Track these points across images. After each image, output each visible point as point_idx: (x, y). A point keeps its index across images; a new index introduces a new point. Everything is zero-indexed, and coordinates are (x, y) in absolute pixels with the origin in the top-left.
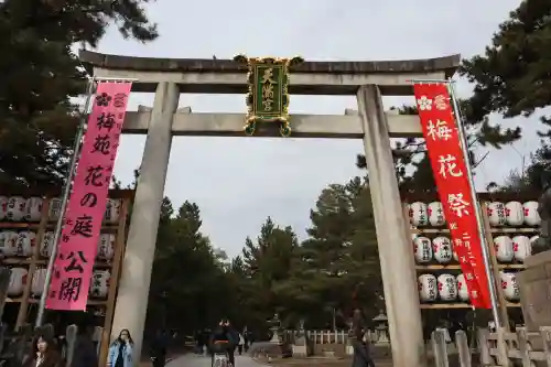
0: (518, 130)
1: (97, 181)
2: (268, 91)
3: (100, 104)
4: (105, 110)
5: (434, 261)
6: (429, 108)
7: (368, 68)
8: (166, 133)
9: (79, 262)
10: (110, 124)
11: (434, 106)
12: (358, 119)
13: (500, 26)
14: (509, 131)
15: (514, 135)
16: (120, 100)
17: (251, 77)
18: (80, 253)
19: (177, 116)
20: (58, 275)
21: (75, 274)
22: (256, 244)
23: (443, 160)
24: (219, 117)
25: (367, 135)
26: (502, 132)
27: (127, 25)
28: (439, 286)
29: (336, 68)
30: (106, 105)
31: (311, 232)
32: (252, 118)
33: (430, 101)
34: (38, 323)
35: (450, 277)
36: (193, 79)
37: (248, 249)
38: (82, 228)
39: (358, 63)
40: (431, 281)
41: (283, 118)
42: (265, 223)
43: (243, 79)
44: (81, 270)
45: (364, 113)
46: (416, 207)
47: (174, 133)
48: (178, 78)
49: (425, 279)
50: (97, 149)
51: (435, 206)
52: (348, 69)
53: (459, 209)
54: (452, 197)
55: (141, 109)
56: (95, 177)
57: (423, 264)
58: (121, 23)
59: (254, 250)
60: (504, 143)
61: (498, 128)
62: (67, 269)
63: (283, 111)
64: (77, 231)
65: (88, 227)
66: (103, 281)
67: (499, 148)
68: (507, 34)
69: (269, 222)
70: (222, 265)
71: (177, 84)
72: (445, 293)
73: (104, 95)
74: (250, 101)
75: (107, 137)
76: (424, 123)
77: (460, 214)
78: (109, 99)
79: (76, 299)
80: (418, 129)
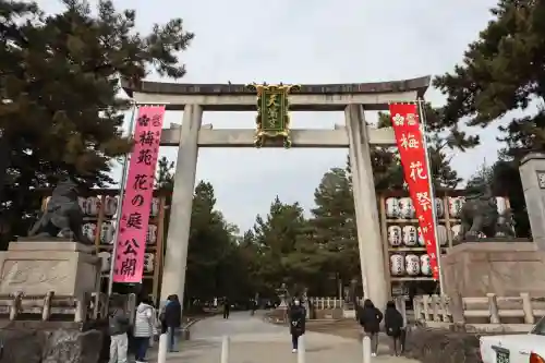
0: (478, 138)
1: (143, 186)
2: (273, 113)
3: (141, 124)
4: (146, 129)
5: (403, 244)
6: (402, 124)
7: (354, 90)
8: (193, 146)
9: (134, 247)
10: (150, 141)
11: (406, 122)
12: (345, 133)
13: (470, 45)
14: (471, 137)
15: (475, 142)
16: (157, 120)
17: (259, 101)
18: (134, 240)
19: (201, 132)
20: (118, 257)
21: (131, 256)
22: (265, 221)
23: (413, 166)
24: (235, 132)
25: (352, 146)
26: (466, 138)
27: (163, 67)
28: (405, 264)
29: (328, 90)
30: (145, 125)
31: (314, 212)
32: (261, 134)
33: (403, 118)
34: (110, 292)
35: (414, 256)
36: (213, 100)
37: (258, 226)
38: (134, 222)
39: (346, 85)
40: (399, 261)
41: (285, 134)
42: (274, 202)
43: (254, 100)
44: (135, 254)
45: (350, 128)
46: (391, 201)
47: (199, 146)
48: (200, 100)
49: (395, 258)
50: (141, 161)
51: (405, 201)
52: (337, 90)
53: (424, 205)
54: (419, 195)
55: (173, 127)
56: (141, 184)
57: (394, 247)
58: (158, 66)
59: (264, 227)
60: (467, 147)
61: (464, 134)
62: (125, 253)
63: (285, 127)
64: (130, 224)
65: (138, 222)
66: (150, 260)
67: (463, 150)
68: (475, 52)
69: (278, 201)
70: (235, 238)
71: (201, 106)
72: (410, 269)
73: (145, 117)
74: (259, 120)
75: (148, 151)
76: (398, 136)
77: (425, 208)
78: (148, 120)
79: (133, 274)
80: (393, 141)
